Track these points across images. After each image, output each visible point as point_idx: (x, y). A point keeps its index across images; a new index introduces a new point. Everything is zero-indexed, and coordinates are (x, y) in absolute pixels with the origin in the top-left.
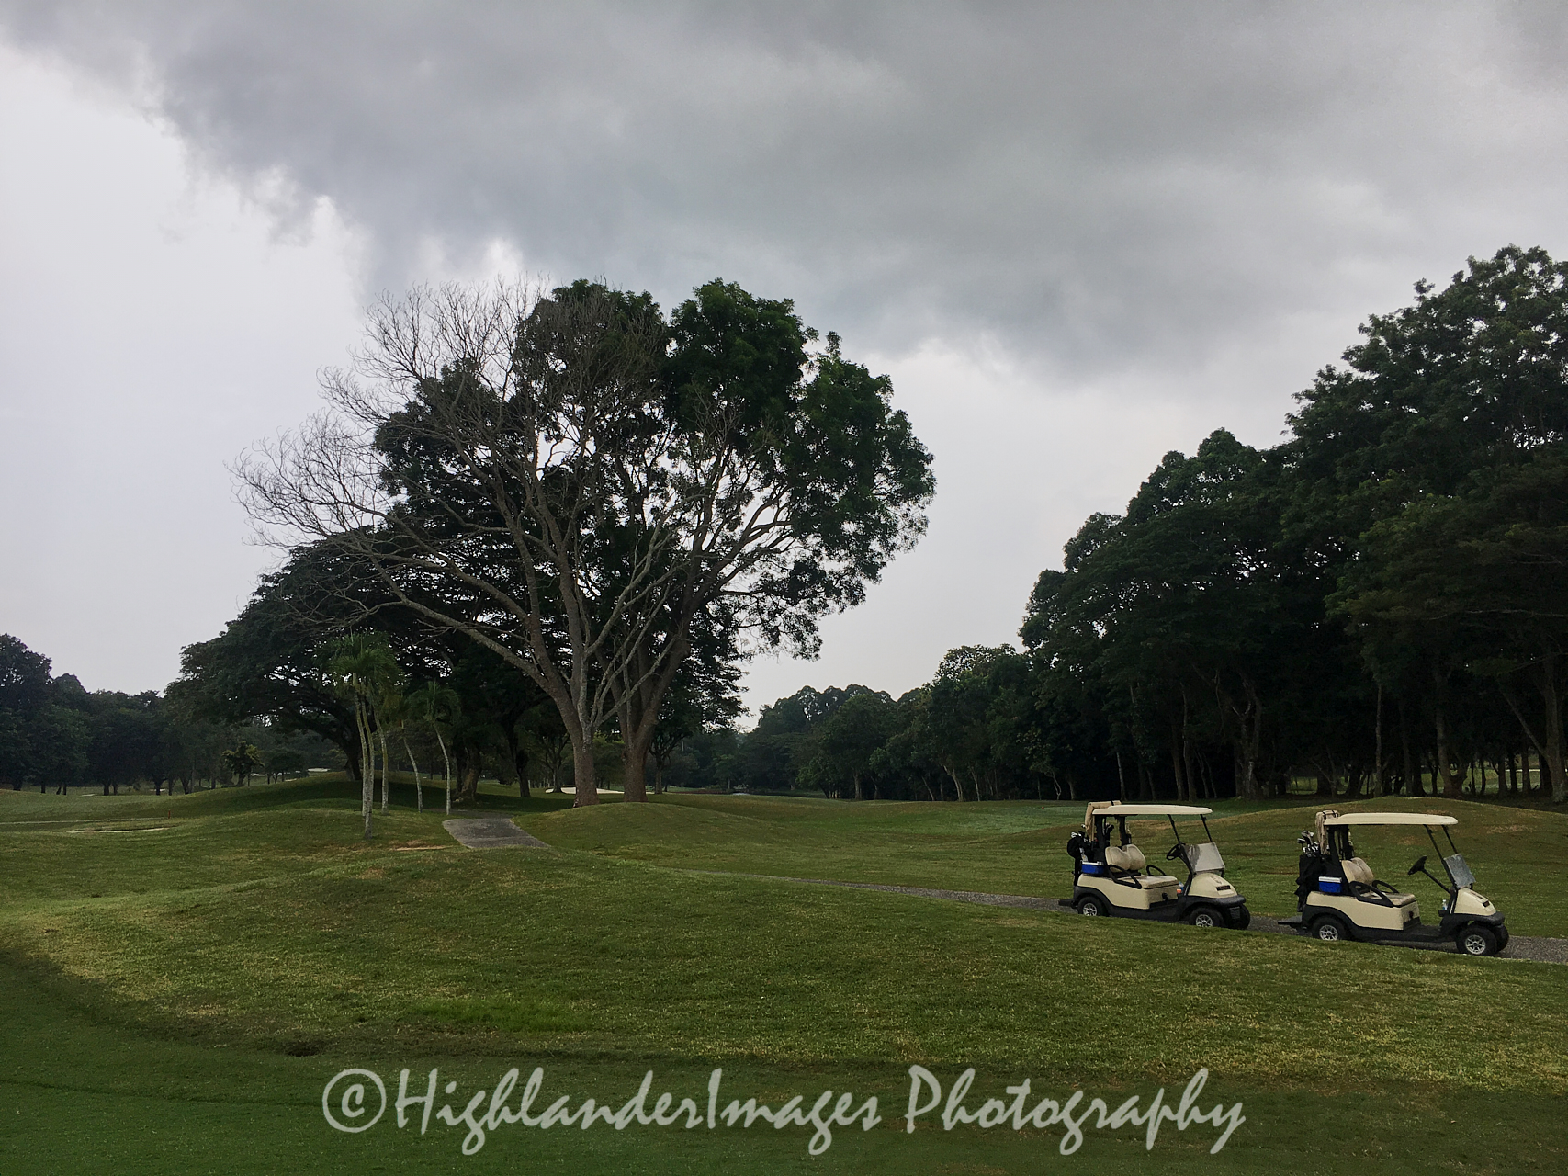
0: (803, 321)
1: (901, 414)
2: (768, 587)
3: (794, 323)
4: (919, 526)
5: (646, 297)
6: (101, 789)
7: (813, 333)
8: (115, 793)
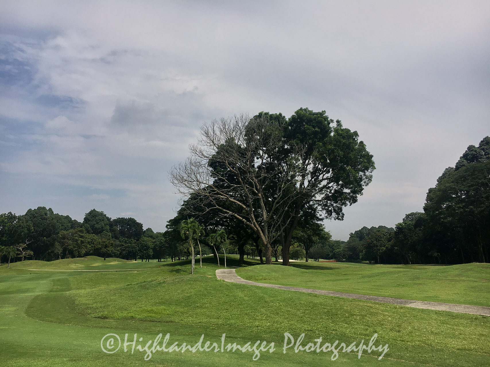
0: (329, 117)
1: (362, 142)
2: (327, 198)
3: (326, 118)
4: (370, 179)
5: (280, 114)
6: (157, 260)
7: (332, 121)
8: (161, 261)
